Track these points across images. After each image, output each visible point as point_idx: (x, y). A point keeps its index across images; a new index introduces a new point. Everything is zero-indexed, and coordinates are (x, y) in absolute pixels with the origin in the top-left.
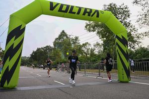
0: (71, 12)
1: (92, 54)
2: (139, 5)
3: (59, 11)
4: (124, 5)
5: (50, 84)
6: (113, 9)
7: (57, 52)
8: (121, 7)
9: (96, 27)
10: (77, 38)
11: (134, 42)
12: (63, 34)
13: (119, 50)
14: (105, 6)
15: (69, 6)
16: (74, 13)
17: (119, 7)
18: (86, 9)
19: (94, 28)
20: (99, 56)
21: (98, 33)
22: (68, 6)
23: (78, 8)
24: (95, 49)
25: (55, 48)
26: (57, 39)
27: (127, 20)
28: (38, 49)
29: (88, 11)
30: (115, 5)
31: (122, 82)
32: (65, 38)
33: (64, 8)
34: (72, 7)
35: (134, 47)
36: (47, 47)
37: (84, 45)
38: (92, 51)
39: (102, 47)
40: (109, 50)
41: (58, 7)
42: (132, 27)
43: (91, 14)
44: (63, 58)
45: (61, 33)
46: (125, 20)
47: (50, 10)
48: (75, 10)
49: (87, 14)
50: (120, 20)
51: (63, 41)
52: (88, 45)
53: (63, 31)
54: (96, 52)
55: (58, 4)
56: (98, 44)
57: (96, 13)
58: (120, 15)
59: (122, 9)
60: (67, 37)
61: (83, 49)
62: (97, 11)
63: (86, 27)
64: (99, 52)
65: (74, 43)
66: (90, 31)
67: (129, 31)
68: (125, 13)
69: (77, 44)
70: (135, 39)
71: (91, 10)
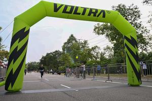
0: (76, 13)
1: (102, 58)
2: (149, 4)
3: (63, 12)
4: (134, 6)
5: (56, 88)
6: (122, 10)
7: (66, 57)
8: (131, 8)
9: (105, 30)
10: (86, 42)
11: (146, 44)
12: (72, 38)
13: (128, 51)
14: (113, 7)
15: (74, 7)
16: (79, 14)
17: (128, 8)
18: (91, 10)
19: (103, 31)
20: (110, 60)
21: (107, 35)
22: (72, 7)
23: (83, 9)
24: (105, 53)
25: (64, 53)
26: (65, 43)
27: (138, 21)
28: (48, 54)
29: (94, 11)
30: (124, 6)
31: (132, 86)
32: (74, 42)
33: (68, 9)
34: (77, 8)
35: (145, 49)
36: (56, 51)
37: (93, 49)
38: (102, 55)
39: (113, 50)
40: (119, 53)
41: (62, 8)
42: (143, 28)
43: (97, 14)
44: (73, 62)
45: (70, 37)
46: (136, 21)
47: (54, 11)
48: (80, 11)
49: (92, 14)
50: (130, 21)
51: (72, 45)
52: (97, 49)
53: (72, 36)
54: (107, 56)
55: (62, 5)
56: (108, 48)
57: (102, 13)
58: (130, 17)
59: (132, 9)
60: (76, 41)
61: (92, 52)
62: (103, 11)
63: (95, 30)
64: (109, 56)
65: (83, 47)
66: (99, 34)
67: (140, 32)
68: (136, 13)
69: (86, 48)
70: (147, 41)
71: (97, 10)
